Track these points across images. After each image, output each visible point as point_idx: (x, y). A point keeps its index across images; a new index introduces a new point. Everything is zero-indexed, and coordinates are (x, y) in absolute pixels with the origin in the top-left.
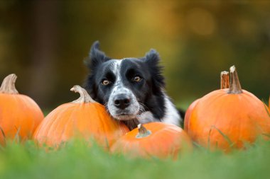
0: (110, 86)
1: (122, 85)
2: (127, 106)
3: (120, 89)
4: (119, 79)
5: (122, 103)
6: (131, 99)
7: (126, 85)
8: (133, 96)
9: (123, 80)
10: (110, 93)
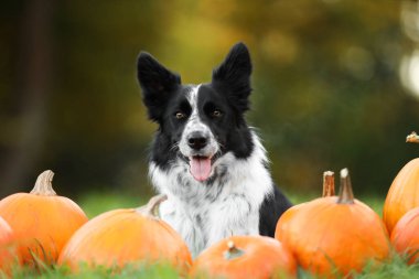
0: (184, 120)
1: (198, 119)
2: (204, 146)
3: (195, 125)
4: (195, 112)
5: (198, 142)
6: (208, 137)
7: (203, 120)
8: (211, 134)
9: (200, 114)
10: (183, 128)
